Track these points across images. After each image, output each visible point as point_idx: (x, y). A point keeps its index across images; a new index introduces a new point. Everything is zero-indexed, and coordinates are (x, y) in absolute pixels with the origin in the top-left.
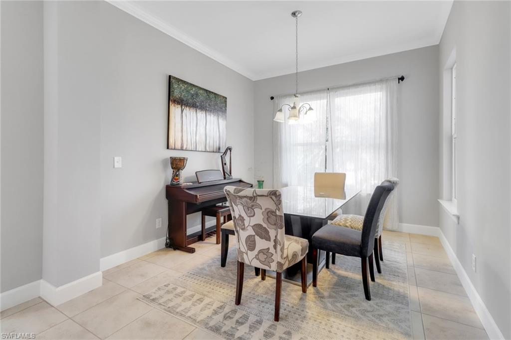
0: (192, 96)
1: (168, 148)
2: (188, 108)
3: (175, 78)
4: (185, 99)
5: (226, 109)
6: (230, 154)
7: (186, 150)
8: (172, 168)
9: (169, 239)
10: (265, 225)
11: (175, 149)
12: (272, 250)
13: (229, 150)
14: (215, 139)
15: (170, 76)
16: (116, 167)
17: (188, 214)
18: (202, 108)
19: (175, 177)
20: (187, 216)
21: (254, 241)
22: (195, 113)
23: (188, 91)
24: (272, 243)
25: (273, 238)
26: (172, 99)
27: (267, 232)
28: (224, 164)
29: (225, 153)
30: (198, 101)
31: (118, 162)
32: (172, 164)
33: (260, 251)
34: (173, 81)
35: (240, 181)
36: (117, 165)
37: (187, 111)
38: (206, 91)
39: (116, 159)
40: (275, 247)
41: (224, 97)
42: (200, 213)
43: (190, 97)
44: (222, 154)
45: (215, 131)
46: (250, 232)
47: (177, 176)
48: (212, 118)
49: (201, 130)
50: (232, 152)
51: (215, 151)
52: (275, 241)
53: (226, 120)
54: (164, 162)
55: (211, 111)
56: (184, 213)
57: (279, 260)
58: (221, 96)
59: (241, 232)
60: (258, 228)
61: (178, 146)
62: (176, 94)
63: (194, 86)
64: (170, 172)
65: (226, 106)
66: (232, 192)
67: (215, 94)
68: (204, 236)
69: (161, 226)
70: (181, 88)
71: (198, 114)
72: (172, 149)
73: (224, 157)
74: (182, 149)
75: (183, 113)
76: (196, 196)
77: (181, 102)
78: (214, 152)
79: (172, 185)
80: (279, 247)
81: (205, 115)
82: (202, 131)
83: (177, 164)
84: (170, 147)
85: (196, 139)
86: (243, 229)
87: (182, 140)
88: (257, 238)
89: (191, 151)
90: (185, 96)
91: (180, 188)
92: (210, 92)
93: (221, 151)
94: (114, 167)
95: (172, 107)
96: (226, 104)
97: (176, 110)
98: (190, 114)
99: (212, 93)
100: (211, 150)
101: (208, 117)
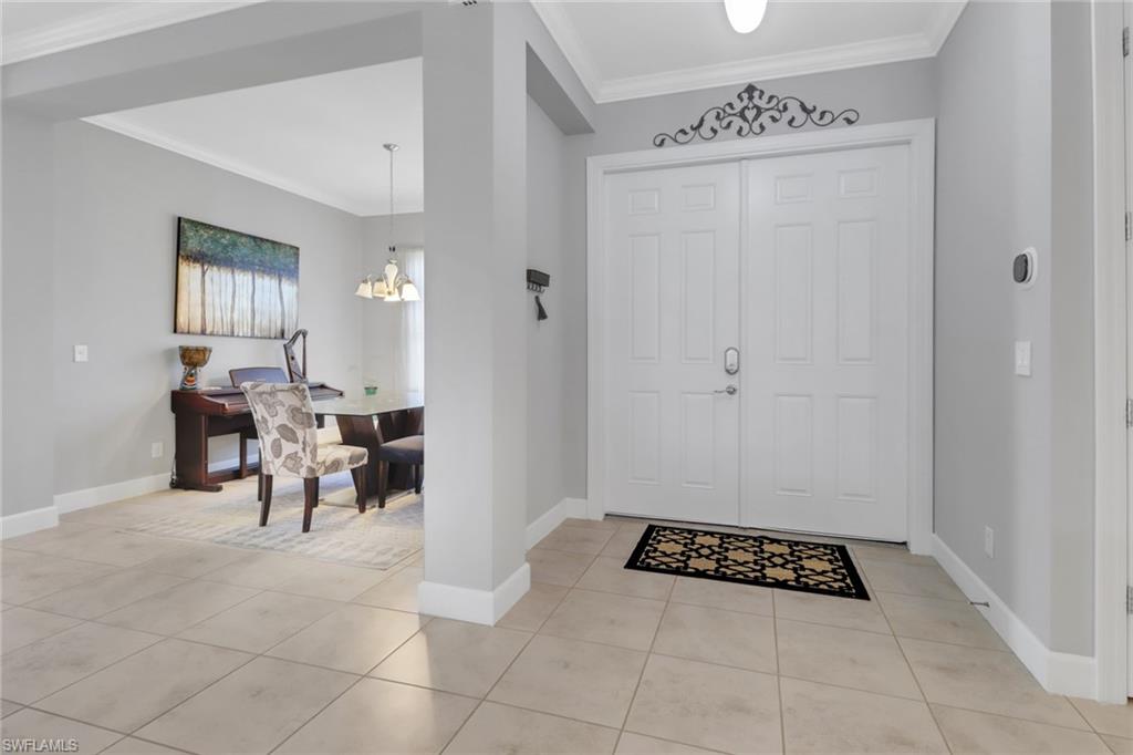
0: (225, 247)
1: (175, 331)
2: (215, 268)
3: (188, 221)
4: (210, 253)
5: (297, 268)
6: (304, 342)
7: (212, 334)
8: (183, 364)
9: (177, 475)
10: (290, 426)
11: (189, 333)
12: (301, 454)
13: (301, 336)
14: (273, 318)
15: (179, 219)
16: (77, 360)
17: (210, 436)
18: (246, 266)
19: (189, 378)
20: (210, 439)
21: (280, 446)
22: (230, 275)
23: (215, 241)
24: (301, 445)
25: (301, 440)
26: (181, 253)
27: (294, 433)
28: (290, 358)
29: (294, 339)
30: (235, 255)
31: (82, 353)
32: (183, 357)
33: (288, 457)
34: (185, 225)
35: (323, 387)
36: (78, 358)
37: (214, 273)
38: (254, 238)
39: (78, 348)
40: (304, 450)
41: (292, 247)
42: (237, 435)
43: (220, 249)
44: (287, 342)
45: (273, 302)
46: (275, 435)
47: (191, 376)
48: (266, 284)
49: (244, 303)
50: (307, 338)
51: (273, 336)
52: (304, 443)
53: (298, 286)
54: (168, 354)
55: (264, 272)
56: (204, 436)
57: (309, 463)
58: (286, 245)
59: (265, 437)
60: (283, 429)
61: (197, 327)
62: (192, 244)
63: (228, 231)
64: (179, 370)
65: (298, 262)
66: (248, 387)
67: (274, 243)
68: (245, 473)
69: (161, 454)
70: (202, 235)
71: (237, 277)
72: (182, 333)
73: (290, 347)
74: (203, 332)
75: (206, 277)
76: (224, 405)
77: (200, 258)
78: (270, 338)
79: (183, 389)
80: (308, 450)
81: (250, 278)
82: (245, 305)
83: (192, 358)
84: (179, 330)
85: (232, 318)
86: (267, 433)
87: (204, 319)
88: (283, 441)
89: (223, 335)
90: (209, 248)
91: (197, 394)
92: (262, 240)
93: (286, 336)
94: (74, 360)
95: (184, 268)
96: (298, 258)
97: (191, 273)
98: (219, 277)
99: (267, 240)
100: (265, 334)
101: (259, 280)
